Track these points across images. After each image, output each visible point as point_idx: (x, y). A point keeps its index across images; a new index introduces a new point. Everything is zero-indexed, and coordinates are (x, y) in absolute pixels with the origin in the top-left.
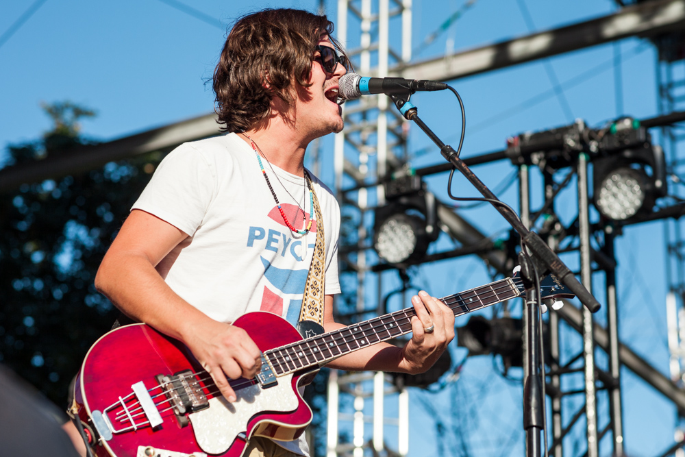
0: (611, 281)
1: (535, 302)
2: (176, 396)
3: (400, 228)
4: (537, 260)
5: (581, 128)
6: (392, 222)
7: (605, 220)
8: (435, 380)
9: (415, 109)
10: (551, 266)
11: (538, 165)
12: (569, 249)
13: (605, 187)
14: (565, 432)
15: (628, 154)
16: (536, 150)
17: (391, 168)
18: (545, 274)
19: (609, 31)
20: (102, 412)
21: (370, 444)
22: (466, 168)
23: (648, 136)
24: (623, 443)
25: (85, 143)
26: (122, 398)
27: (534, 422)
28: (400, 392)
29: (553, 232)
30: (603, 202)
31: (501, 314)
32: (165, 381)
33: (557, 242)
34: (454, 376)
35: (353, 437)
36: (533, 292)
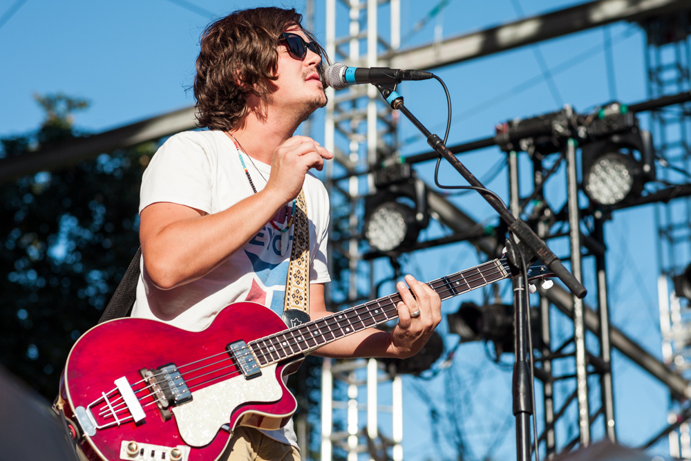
0: (601, 266)
1: (523, 289)
2: (158, 390)
3: (390, 216)
4: (523, 247)
5: (569, 113)
6: (383, 211)
7: (595, 205)
8: (428, 367)
9: (401, 98)
10: (538, 252)
11: (527, 151)
12: (559, 234)
13: (594, 172)
14: (557, 416)
15: (616, 139)
16: (525, 136)
17: (382, 155)
18: (532, 261)
19: (597, 16)
20: (86, 408)
21: (364, 432)
22: (452, 156)
23: (636, 120)
24: (615, 427)
25: (76, 135)
26: (106, 393)
27: (523, 408)
28: (392, 379)
29: (543, 218)
30: (592, 187)
31: (492, 301)
32: (148, 375)
33: (547, 228)
34: (447, 363)
35: (347, 425)
36: (520, 278)
